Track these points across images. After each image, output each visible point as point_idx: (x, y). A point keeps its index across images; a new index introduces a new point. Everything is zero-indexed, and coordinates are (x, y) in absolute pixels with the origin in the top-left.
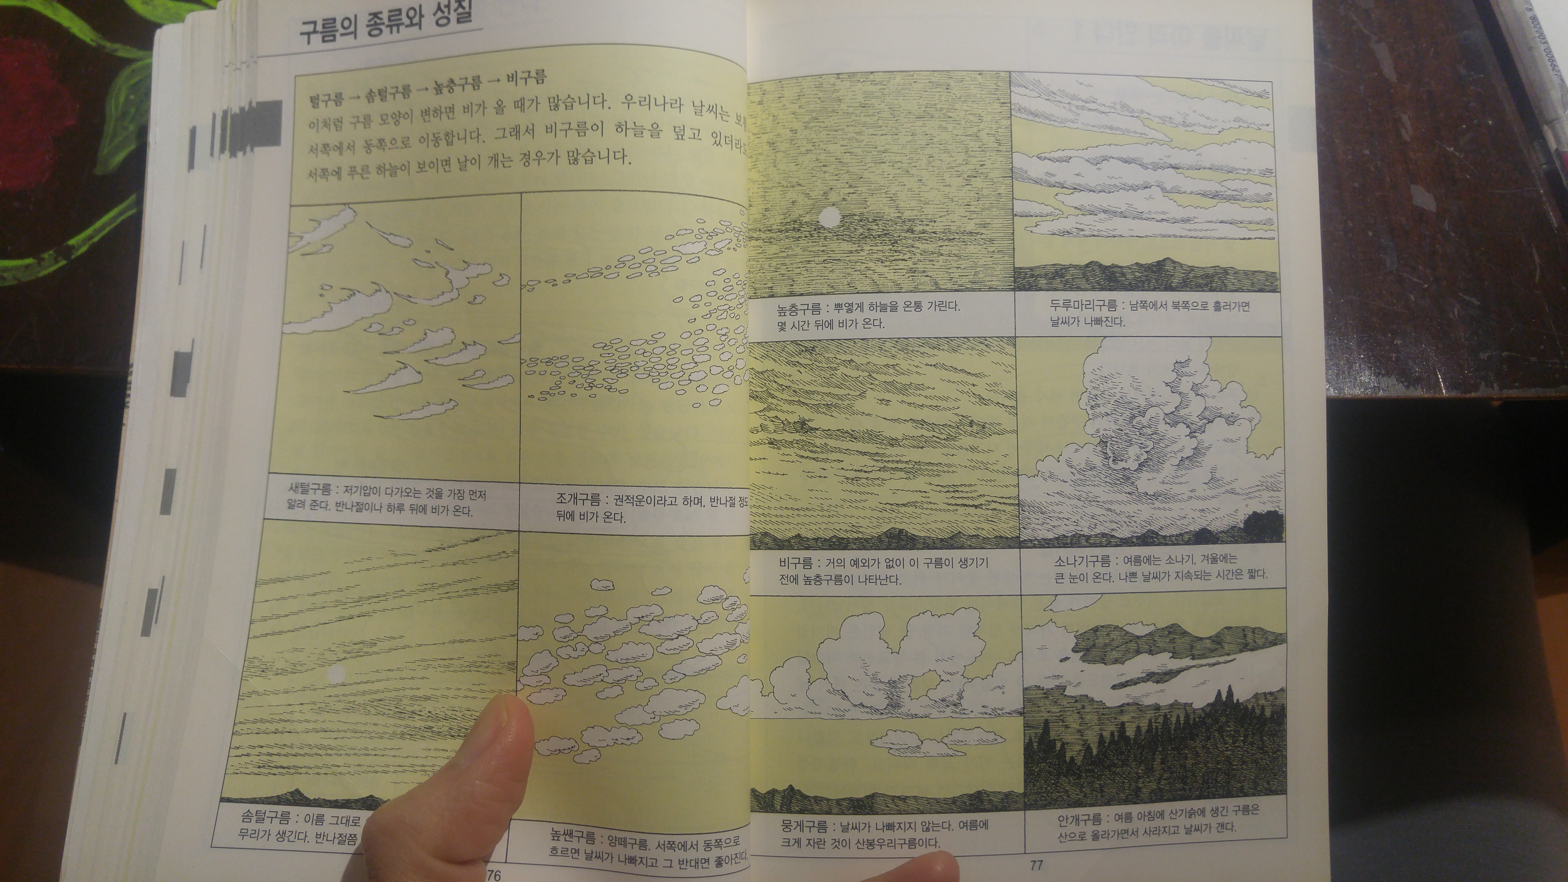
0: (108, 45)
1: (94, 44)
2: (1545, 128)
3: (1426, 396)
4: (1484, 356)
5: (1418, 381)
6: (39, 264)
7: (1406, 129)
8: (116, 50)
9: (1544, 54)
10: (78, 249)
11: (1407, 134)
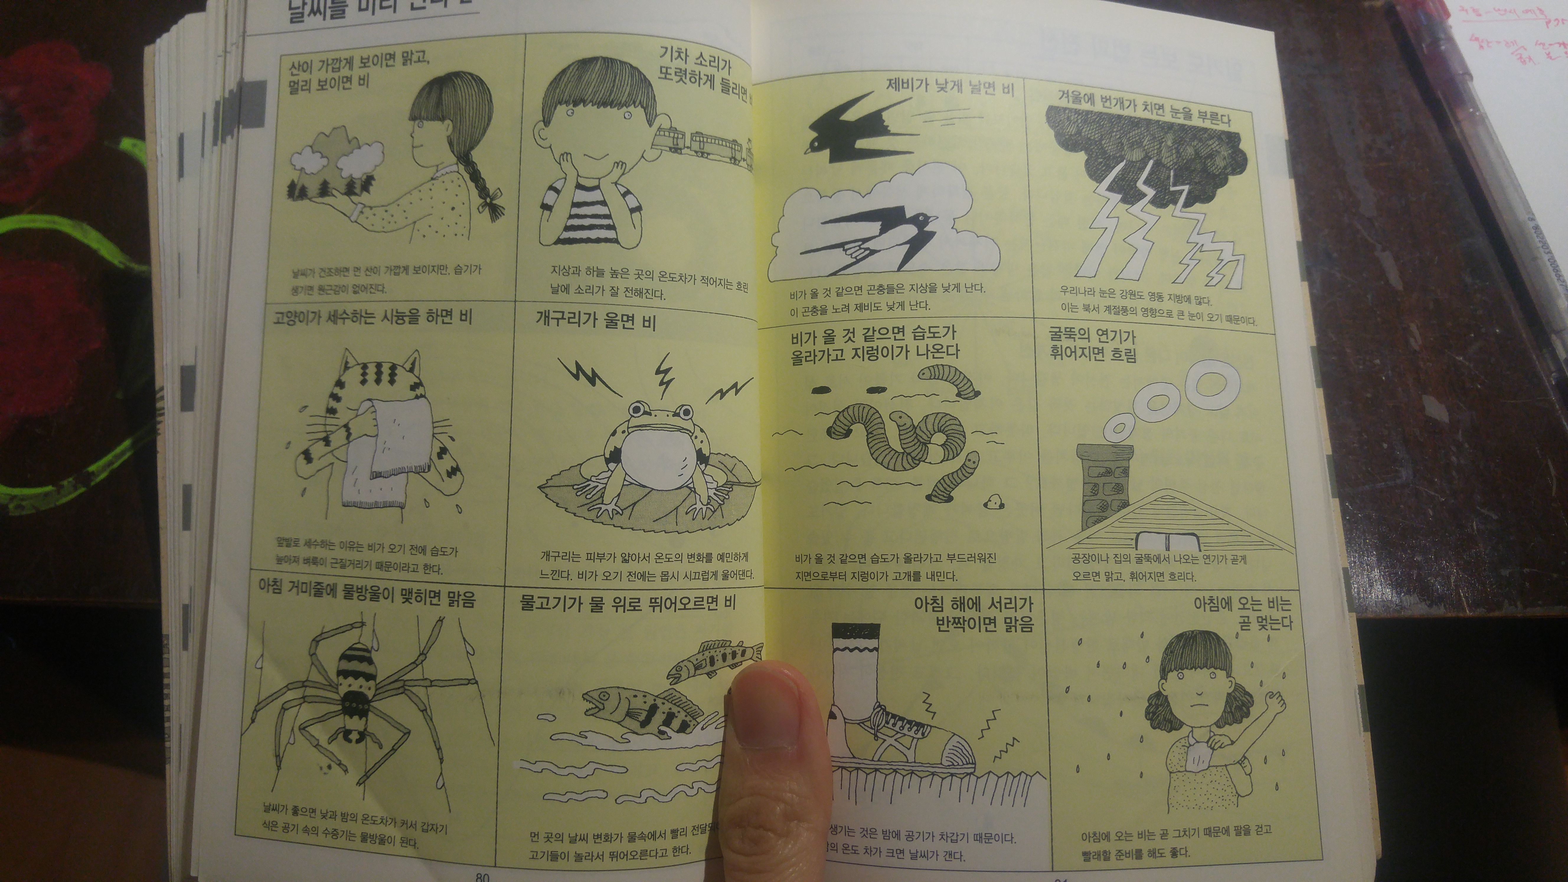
0: (136, 267)
1: (122, 266)
2: (1554, 337)
3: (1449, 615)
4: (1505, 572)
5: (1441, 599)
6: (58, 492)
7: (1415, 339)
9: (1548, 264)
10: (98, 475)
11: (1416, 343)
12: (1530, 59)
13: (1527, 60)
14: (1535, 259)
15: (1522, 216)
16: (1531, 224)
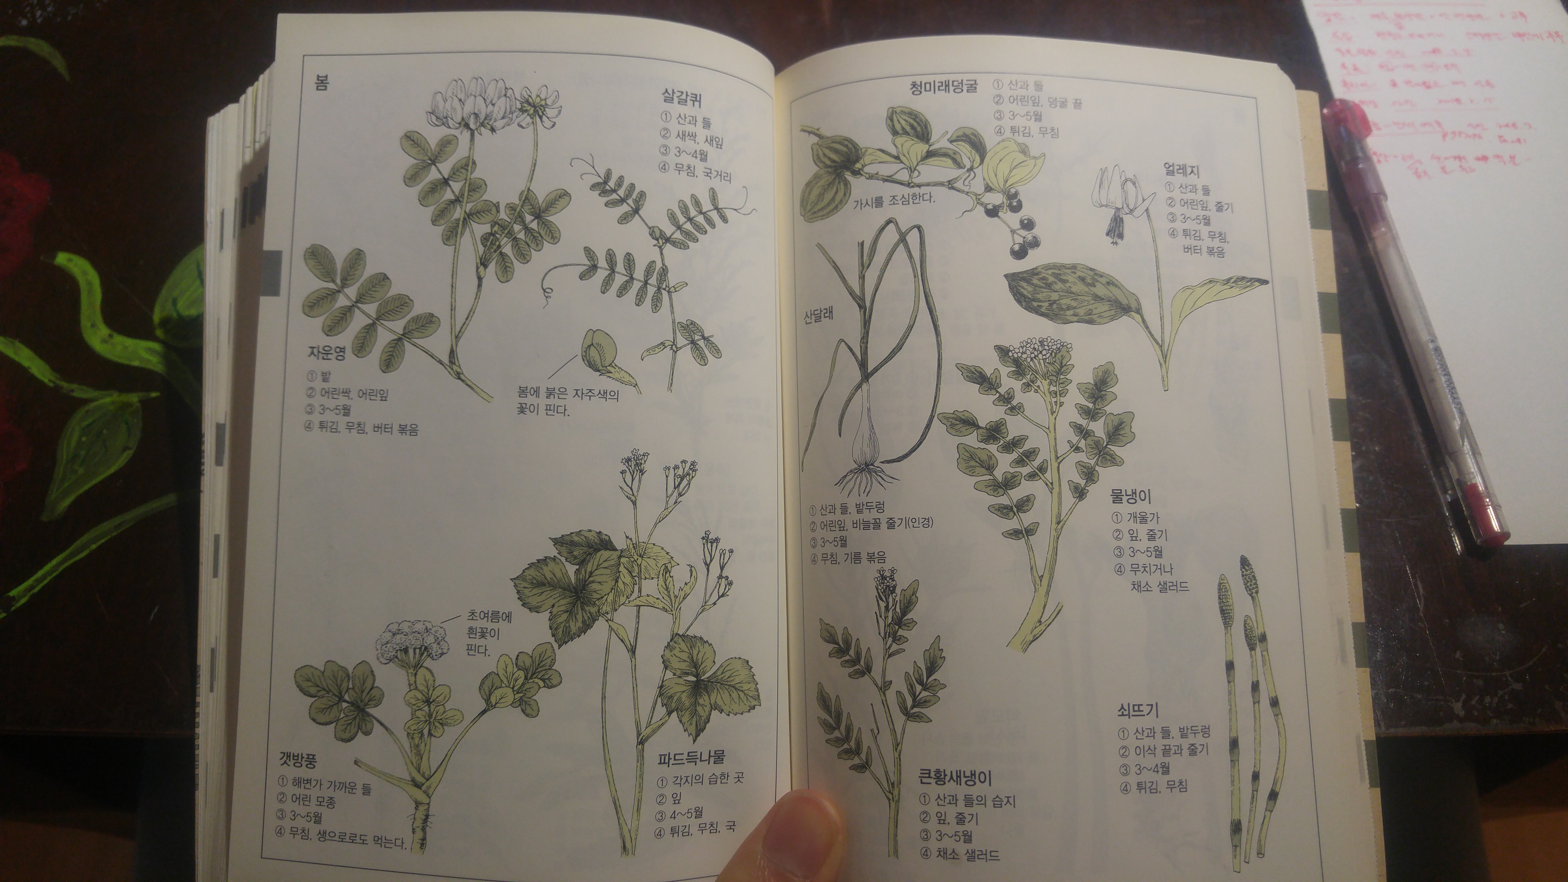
0: (65, 384)
1: (52, 385)
2: (1448, 459)
8: (73, 391)
9: (1446, 385)
10: (19, 600)
12: (1425, 173)
13: (1422, 174)
14: (1432, 380)
15: (1424, 337)
16: (1431, 346)
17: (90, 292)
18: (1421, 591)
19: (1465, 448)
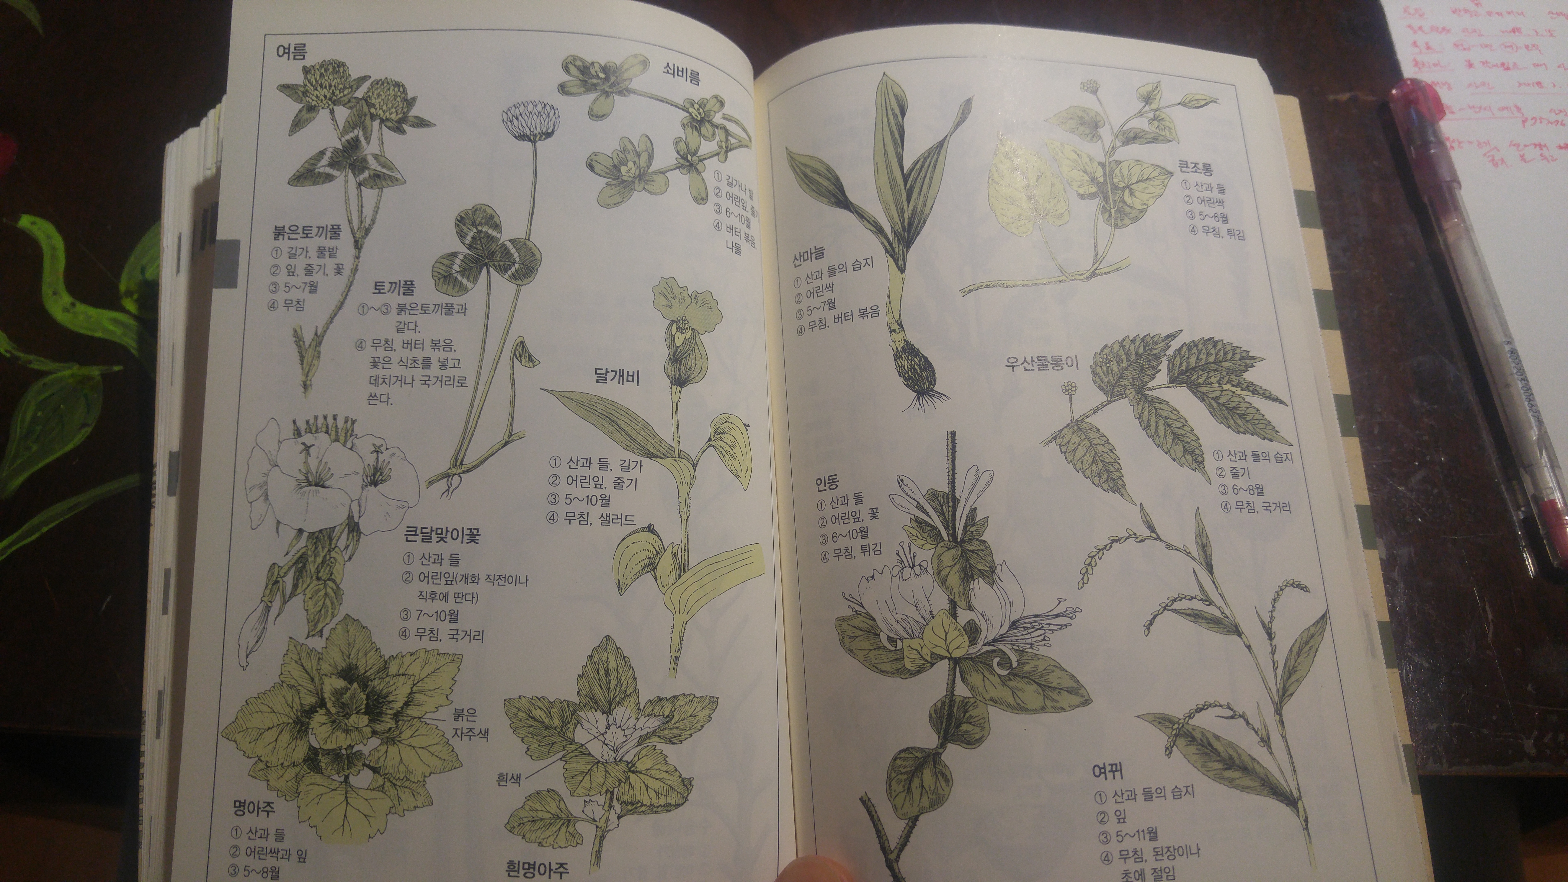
0: (22, 355)
1: (8, 355)
2: (1522, 473)
8: (30, 362)
12: (1502, 161)
13: (1500, 163)
14: (1508, 386)
15: (1499, 338)
16: (1507, 348)
17: (54, 257)
18: (1490, 617)
19: (1543, 461)
